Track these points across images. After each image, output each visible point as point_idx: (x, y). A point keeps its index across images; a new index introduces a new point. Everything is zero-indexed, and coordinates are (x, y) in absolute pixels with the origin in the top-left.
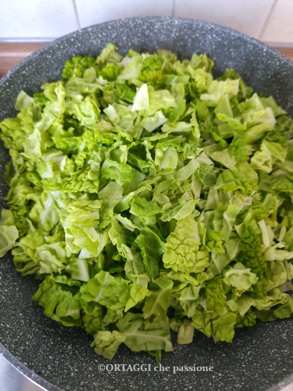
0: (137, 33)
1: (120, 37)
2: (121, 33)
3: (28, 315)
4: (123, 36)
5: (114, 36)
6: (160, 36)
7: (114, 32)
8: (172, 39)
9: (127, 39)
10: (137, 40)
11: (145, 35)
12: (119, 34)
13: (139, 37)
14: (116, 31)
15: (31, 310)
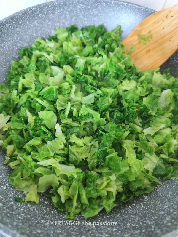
0: (34, 17)
1: (25, 22)
2: (25, 20)
3: (48, 219)
4: (27, 21)
5: (21, 22)
6: (49, 15)
7: (20, 20)
8: (57, 15)
9: (29, 23)
10: (35, 22)
11: (39, 17)
12: (23, 20)
13: (36, 19)
14: (21, 19)
15: (47, 215)
